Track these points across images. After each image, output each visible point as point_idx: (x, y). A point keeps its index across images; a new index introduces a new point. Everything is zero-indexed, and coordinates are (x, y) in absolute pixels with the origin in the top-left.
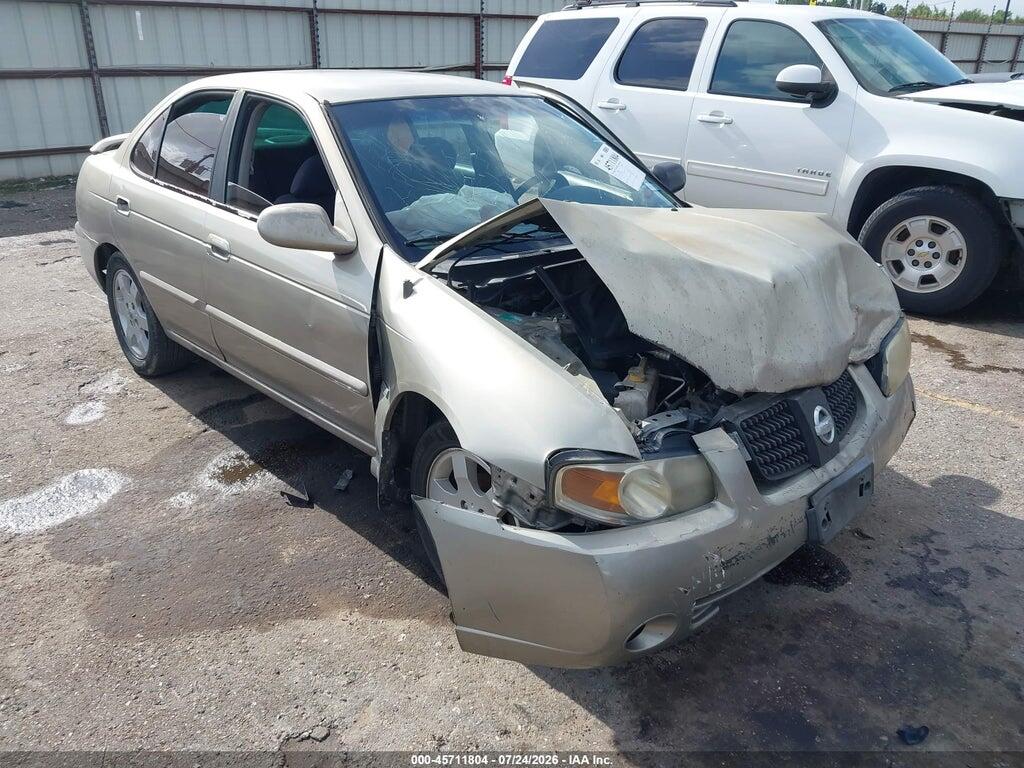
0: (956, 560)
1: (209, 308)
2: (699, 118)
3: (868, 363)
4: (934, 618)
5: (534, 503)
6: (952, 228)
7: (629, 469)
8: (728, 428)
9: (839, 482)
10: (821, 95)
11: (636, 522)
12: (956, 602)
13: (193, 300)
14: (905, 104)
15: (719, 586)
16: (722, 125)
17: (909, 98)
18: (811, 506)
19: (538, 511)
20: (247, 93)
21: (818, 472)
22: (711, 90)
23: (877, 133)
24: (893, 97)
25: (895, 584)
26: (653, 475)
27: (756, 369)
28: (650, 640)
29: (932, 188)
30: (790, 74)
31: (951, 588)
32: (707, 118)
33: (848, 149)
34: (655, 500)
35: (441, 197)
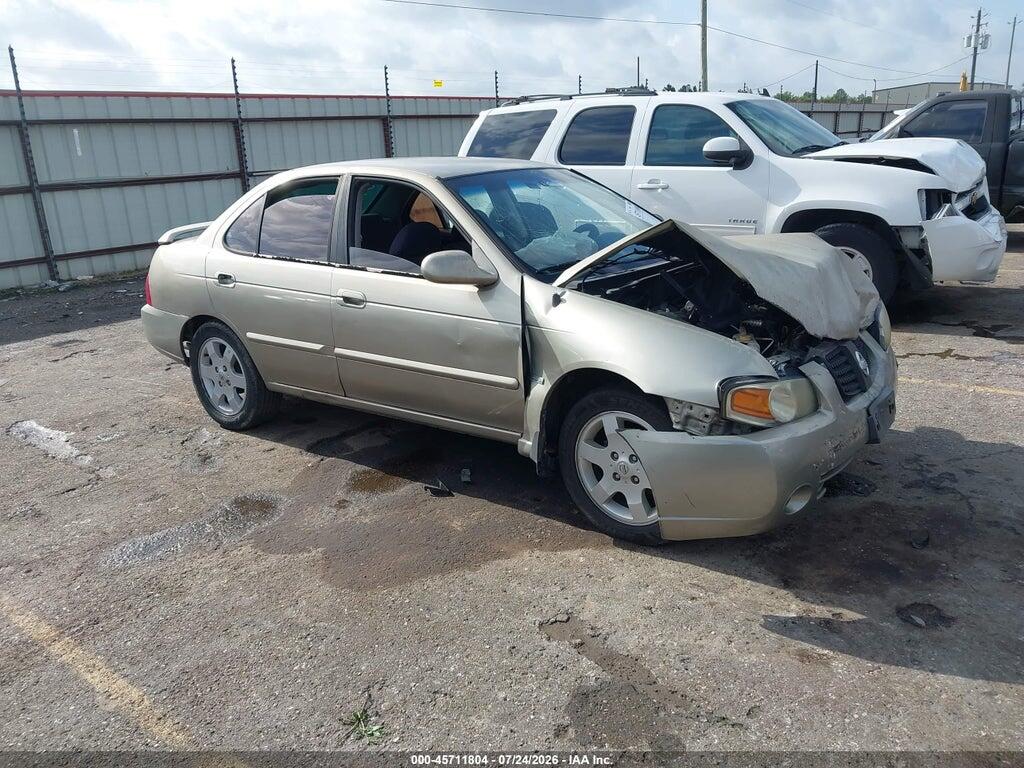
0: (942, 469)
1: (338, 350)
2: (640, 186)
3: (869, 329)
4: (943, 501)
5: (708, 420)
6: (858, 254)
7: (773, 386)
8: (818, 360)
9: (880, 400)
10: (740, 159)
11: (779, 424)
12: (953, 491)
13: (318, 347)
14: (806, 163)
15: (833, 464)
16: (660, 190)
17: (810, 158)
18: (869, 415)
19: (711, 426)
20: (353, 176)
21: (866, 394)
22: (646, 163)
23: (791, 185)
24: (798, 157)
25: (909, 486)
26: (785, 391)
27: (825, 322)
28: (797, 505)
29: (839, 225)
30: (713, 145)
31: (946, 483)
32: (646, 185)
33: (769, 198)
34: (788, 409)
35: (546, 239)
